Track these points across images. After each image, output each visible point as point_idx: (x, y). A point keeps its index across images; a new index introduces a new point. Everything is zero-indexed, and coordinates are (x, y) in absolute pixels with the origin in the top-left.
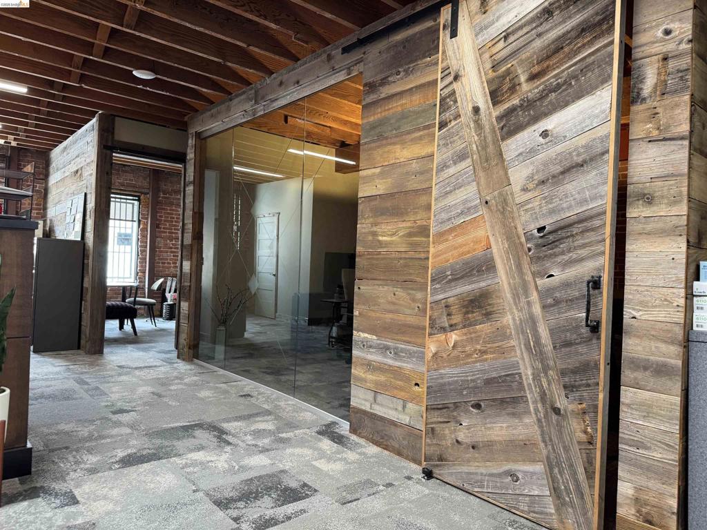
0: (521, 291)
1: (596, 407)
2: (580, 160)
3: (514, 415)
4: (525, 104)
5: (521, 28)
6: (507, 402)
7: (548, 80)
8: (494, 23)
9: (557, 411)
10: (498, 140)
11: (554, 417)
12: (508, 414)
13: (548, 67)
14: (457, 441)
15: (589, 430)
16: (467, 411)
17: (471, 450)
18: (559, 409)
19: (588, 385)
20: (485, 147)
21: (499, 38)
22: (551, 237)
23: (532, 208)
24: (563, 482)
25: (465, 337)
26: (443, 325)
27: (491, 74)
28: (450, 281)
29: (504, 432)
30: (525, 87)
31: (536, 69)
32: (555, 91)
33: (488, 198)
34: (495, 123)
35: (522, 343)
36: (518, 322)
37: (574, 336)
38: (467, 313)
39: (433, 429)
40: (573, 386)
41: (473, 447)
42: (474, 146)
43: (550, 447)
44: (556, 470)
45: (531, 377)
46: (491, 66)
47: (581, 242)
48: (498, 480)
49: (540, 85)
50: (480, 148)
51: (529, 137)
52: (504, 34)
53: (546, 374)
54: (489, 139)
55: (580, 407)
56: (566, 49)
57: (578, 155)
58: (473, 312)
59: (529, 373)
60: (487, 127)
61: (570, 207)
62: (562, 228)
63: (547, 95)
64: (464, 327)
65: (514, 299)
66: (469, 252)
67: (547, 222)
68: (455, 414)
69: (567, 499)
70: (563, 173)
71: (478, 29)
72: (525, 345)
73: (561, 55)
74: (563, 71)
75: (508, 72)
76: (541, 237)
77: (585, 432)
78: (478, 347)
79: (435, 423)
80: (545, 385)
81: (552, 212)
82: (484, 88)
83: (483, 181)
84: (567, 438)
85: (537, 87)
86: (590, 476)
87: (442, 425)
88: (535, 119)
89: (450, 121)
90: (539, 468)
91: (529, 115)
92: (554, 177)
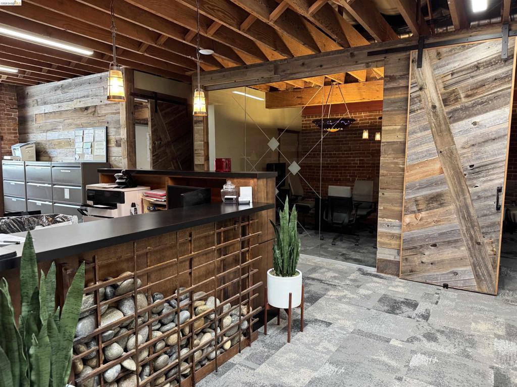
0: (460, 193)
1: (498, 240)
2: (493, 137)
3: (455, 247)
4: (464, 108)
5: (462, 71)
6: (451, 242)
7: (477, 99)
8: (445, 66)
9: (479, 244)
10: (447, 123)
11: (477, 246)
12: (452, 247)
13: (476, 93)
14: (422, 262)
15: (494, 249)
16: (427, 249)
17: (431, 265)
18: (480, 243)
19: (495, 232)
20: (440, 125)
21: (449, 73)
22: (477, 170)
23: (467, 157)
24: (481, 272)
25: (427, 215)
26: (413, 210)
27: (443, 91)
28: (418, 189)
29: (450, 255)
30: (463, 100)
31: (470, 93)
32: (480, 104)
33: (442, 150)
34: (446, 115)
35: (461, 216)
36: (458, 207)
37: (488, 212)
38: (429, 204)
39: (406, 259)
40: (487, 233)
42: (433, 124)
43: (475, 259)
44: (478, 268)
45: (465, 230)
46: (443, 86)
47: (492, 173)
48: (446, 276)
49: (472, 100)
50: (436, 126)
51: (466, 124)
52: (451, 72)
53: (473, 228)
54: (442, 122)
55: (490, 241)
56: (487, 86)
57: (492, 135)
58: (432, 203)
59: (464, 228)
60: (441, 116)
61: (487, 157)
62: (482, 166)
63: (476, 106)
64: (427, 210)
65: (457, 197)
66: (430, 175)
67: (476, 163)
68: (421, 250)
69: (483, 278)
70: (484, 142)
71: (435, 67)
73: (484, 88)
74: (485, 96)
75: (454, 91)
76: (471, 170)
77: (493, 251)
78: (436, 219)
79: (408, 256)
80: (473, 233)
81: (478, 159)
82: (439, 97)
83: (438, 142)
84: (483, 254)
85: (470, 101)
86: (494, 268)
87: (412, 256)
88: (469, 116)
89: (417, 110)
90: (469, 268)
91: (466, 113)
92: (479, 143)
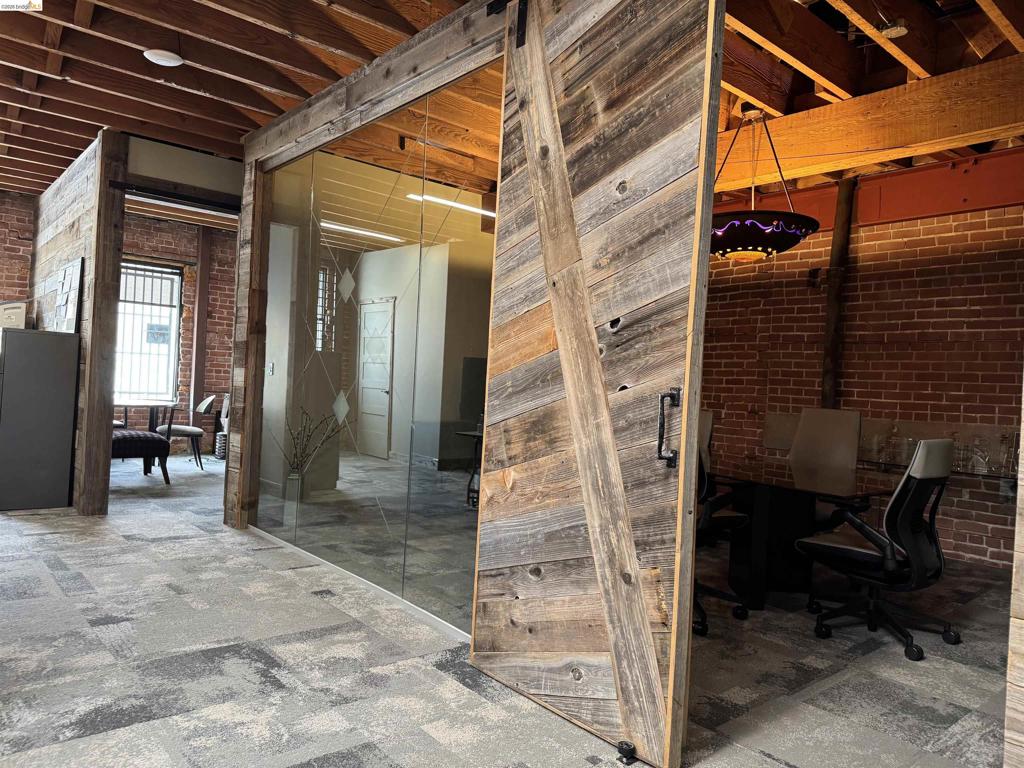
0: (589, 409)
1: (672, 572)
2: (660, 224)
3: (577, 583)
4: (602, 144)
5: (599, 33)
6: (570, 566)
7: (629, 109)
8: (568, 26)
9: (627, 578)
10: (569, 196)
11: (624, 587)
12: (572, 582)
13: (629, 90)
14: (512, 622)
15: (664, 606)
16: (524, 579)
17: (528, 634)
18: (630, 576)
19: (663, 542)
20: (554, 205)
21: (574, 47)
22: (625, 334)
23: (605, 293)
24: (632, 680)
25: (525, 475)
26: (500, 457)
27: (564, 101)
28: (510, 396)
29: (566, 609)
30: (602, 119)
31: (616, 92)
32: (636, 125)
33: (556, 278)
34: (566, 171)
35: (590, 483)
36: (585, 453)
37: (649, 473)
38: (528, 440)
39: (485, 604)
40: (646, 544)
41: (530, 631)
42: (541, 203)
43: (618, 631)
44: (625, 664)
45: (598, 530)
46: (563, 88)
47: (659, 340)
48: (557, 677)
49: (619, 116)
50: (548, 207)
51: (604, 190)
52: (580, 42)
53: (615, 525)
54: (559, 193)
55: (654, 572)
56: (651, 65)
57: (660, 217)
58: (535, 439)
59: (597, 525)
60: (557, 176)
61: (647, 292)
62: (638, 321)
63: (627, 130)
64: (525, 460)
65: (581, 419)
66: (532, 355)
67: (622, 312)
68: (511, 582)
69: (636, 704)
70: (641, 243)
71: (549, 34)
72: (592, 485)
73: (644, 73)
74: (646, 97)
75: (583, 98)
76: (615, 333)
77: (659, 609)
78: (540, 488)
79: (487, 596)
80: (614, 541)
81: (628, 298)
82: (554, 119)
83: (550, 253)
84: (638, 618)
85: (615, 120)
86: (663, 672)
87: (495, 599)
88: (612, 167)
89: (515, 167)
90: (605, 659)
91: (605, 159)
92: (631, 248)
